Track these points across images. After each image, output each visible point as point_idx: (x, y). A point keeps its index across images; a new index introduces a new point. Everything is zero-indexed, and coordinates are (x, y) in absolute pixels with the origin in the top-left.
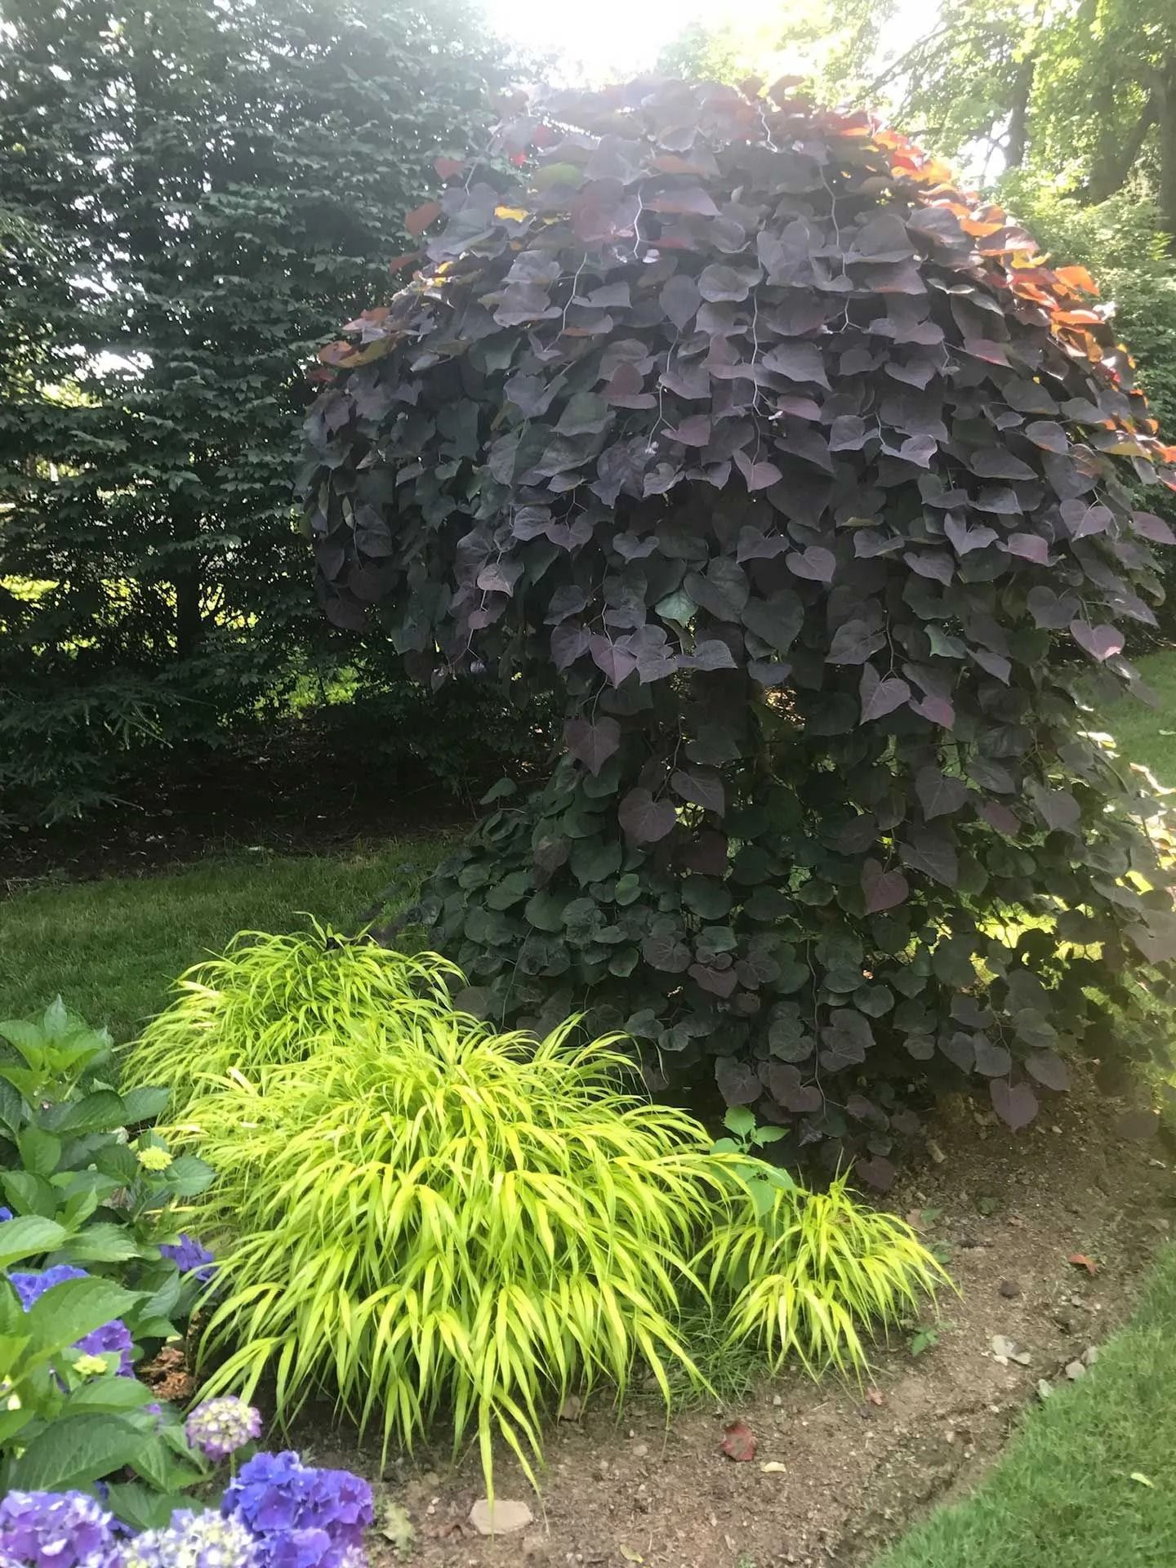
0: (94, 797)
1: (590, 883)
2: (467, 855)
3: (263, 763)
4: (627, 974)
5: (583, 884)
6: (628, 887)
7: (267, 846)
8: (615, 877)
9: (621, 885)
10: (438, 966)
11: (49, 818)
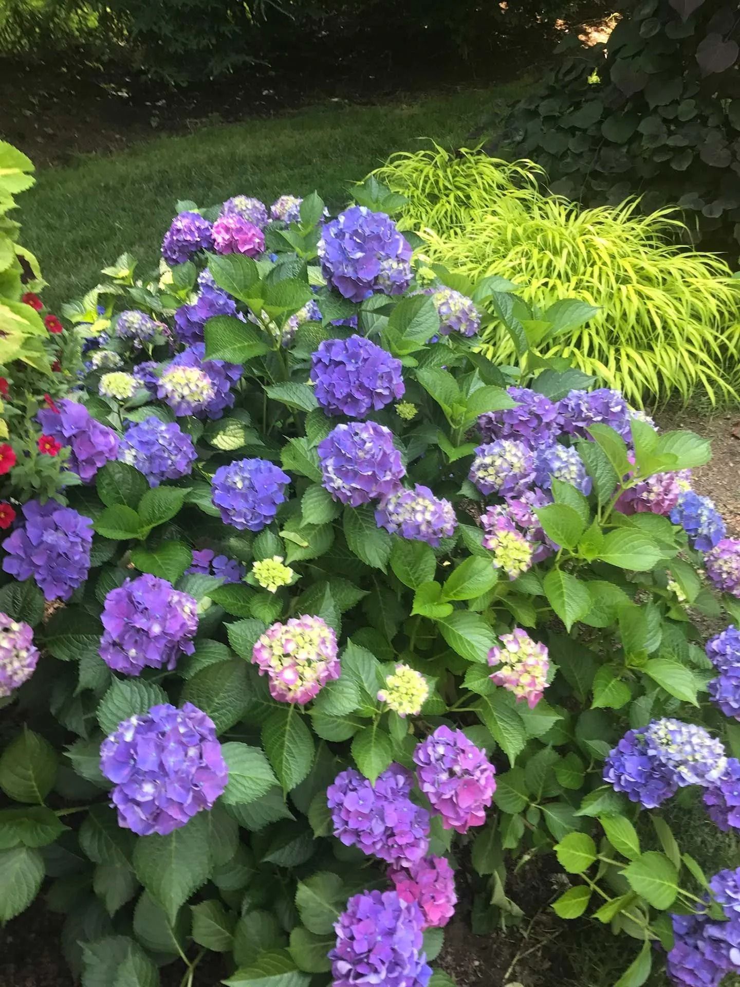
0: (240, 59)
1: (657, 107)
2: (543, 92)
3: (325, 36)
4: (684, 168)
5: (652, 107)
6: (687, 109)
7: (344, 98)
8: (676, 102)
9: (682, 107)
10: (531, 168)
11: (211, 73)
